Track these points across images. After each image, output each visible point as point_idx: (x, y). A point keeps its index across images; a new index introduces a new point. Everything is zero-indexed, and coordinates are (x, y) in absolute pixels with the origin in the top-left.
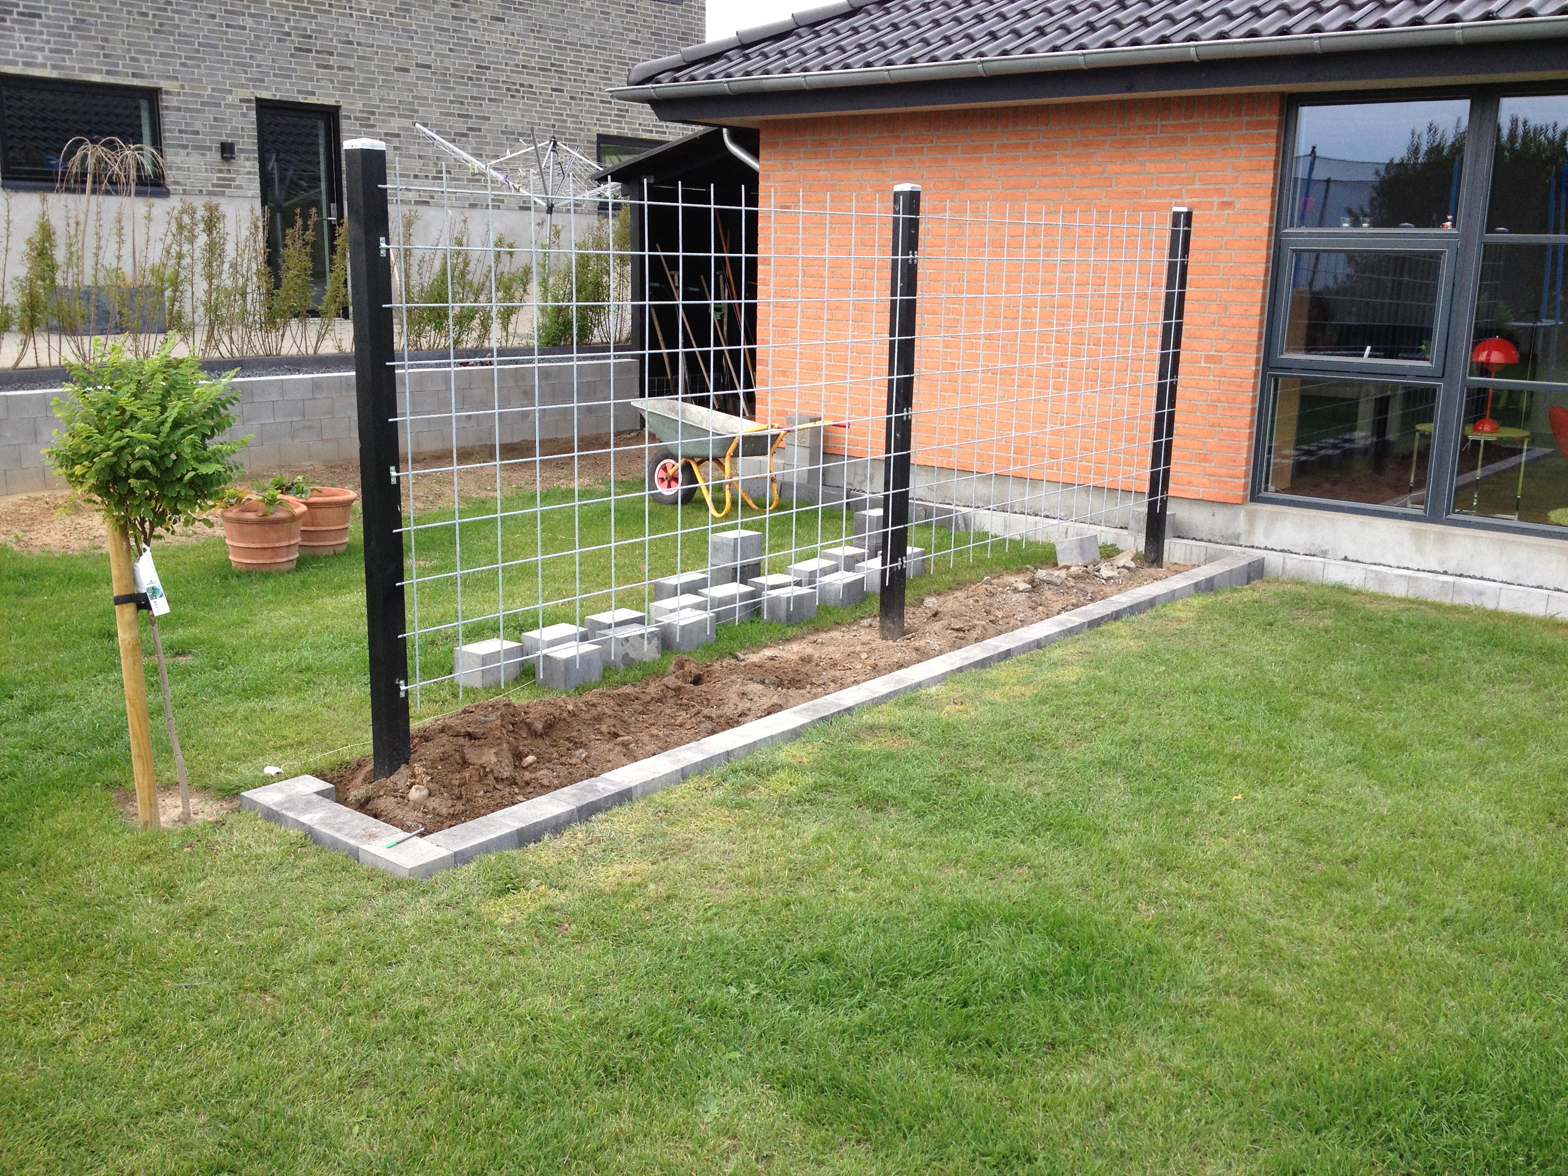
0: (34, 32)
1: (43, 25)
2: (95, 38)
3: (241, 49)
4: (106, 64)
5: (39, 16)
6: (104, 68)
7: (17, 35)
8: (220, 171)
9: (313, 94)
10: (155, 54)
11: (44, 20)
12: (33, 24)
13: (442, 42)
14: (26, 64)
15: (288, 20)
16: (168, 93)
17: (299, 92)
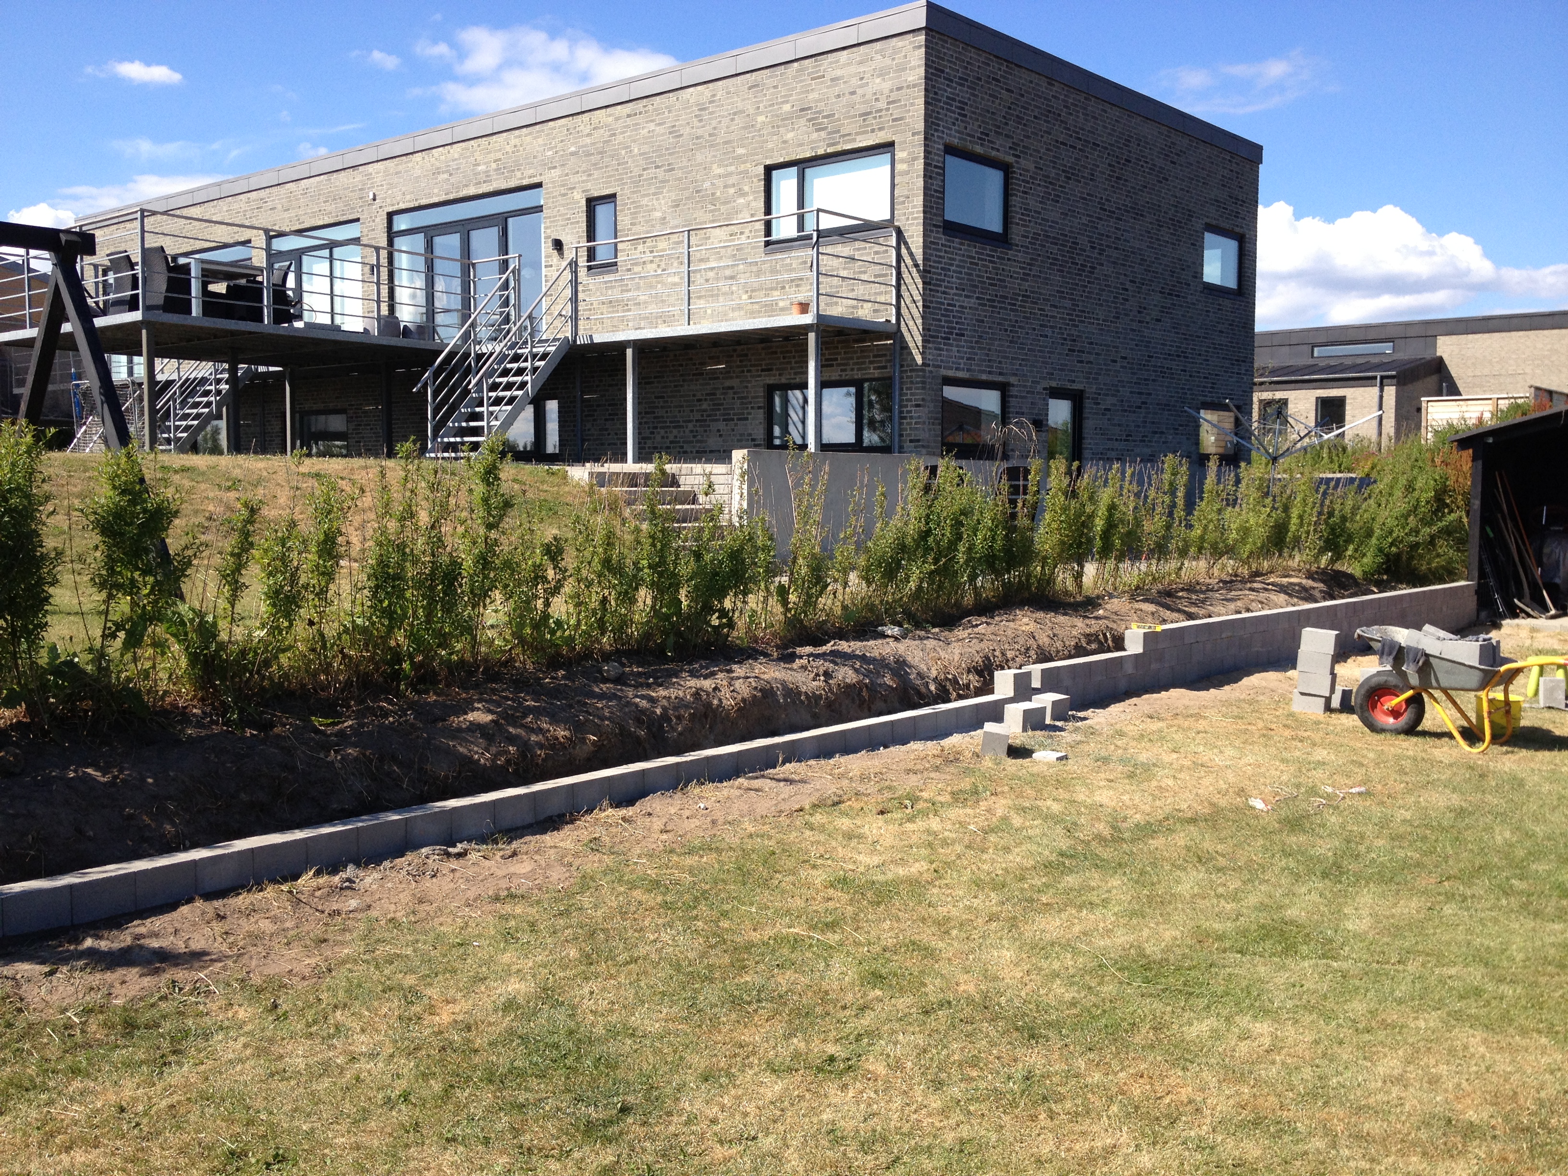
1: (965, 341)
3: (1045, 352)
5: (963, 335)
9: (1074, 381)
11: (965, 338)
12: (961, 340)
14: (957, 369)
15: (1066, 329)
16: (1013, 385)
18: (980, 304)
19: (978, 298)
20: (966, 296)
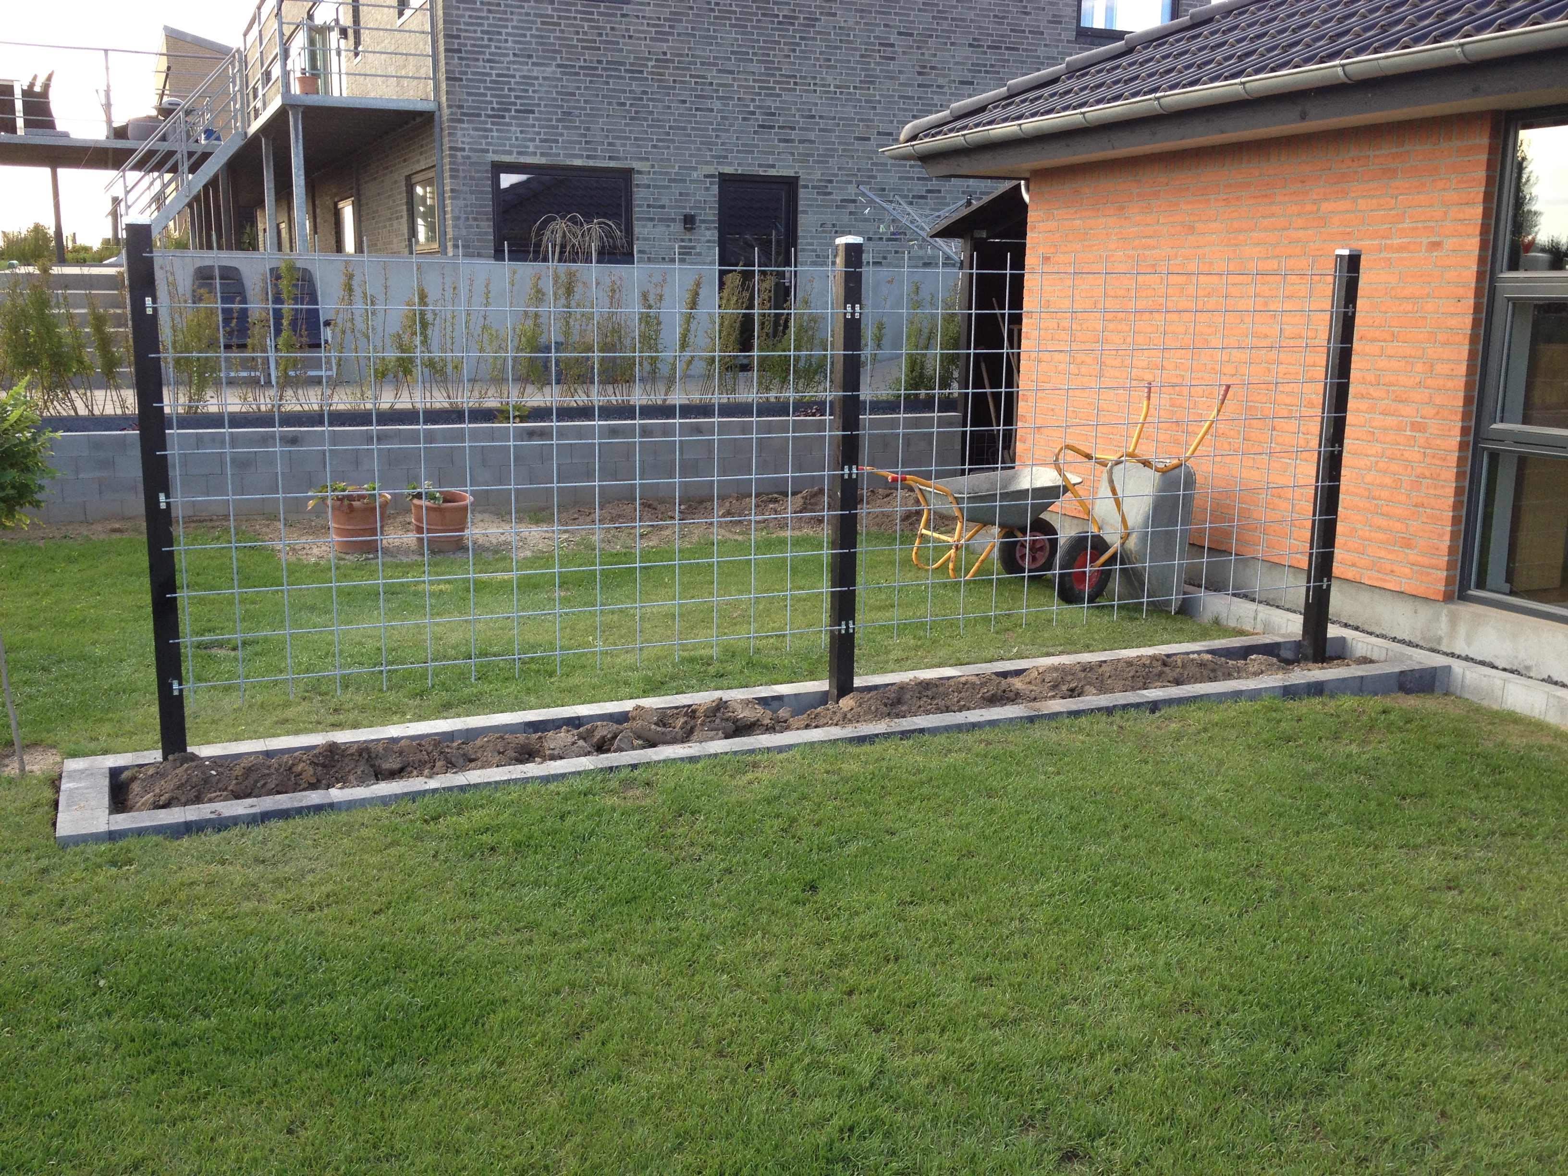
0: (527, 126)
1: (535, 119)
2: (579, 128)
3: (707, 130)
4: (587, 150)
5: (533, 112)
6: (585, 153)
7: (513, 129)
8: (683, 240)
9: (773, 166)
10: (629, 138)
11: (537, 115)
12: (527, 119)
13: (905, 110)
14: (519, 153)
15: (753, 100)
16: (639, 172)
17: (760, 166)
18: (565, 73)
19: (559, 66)
20: (534, 64)
